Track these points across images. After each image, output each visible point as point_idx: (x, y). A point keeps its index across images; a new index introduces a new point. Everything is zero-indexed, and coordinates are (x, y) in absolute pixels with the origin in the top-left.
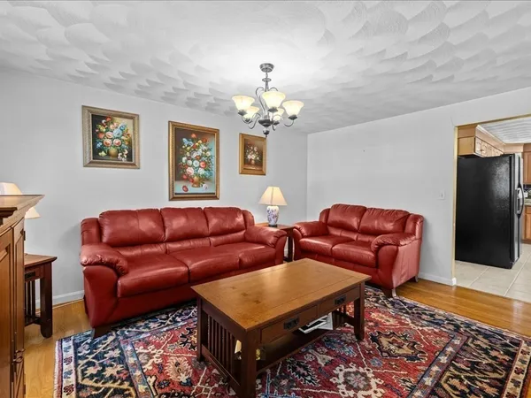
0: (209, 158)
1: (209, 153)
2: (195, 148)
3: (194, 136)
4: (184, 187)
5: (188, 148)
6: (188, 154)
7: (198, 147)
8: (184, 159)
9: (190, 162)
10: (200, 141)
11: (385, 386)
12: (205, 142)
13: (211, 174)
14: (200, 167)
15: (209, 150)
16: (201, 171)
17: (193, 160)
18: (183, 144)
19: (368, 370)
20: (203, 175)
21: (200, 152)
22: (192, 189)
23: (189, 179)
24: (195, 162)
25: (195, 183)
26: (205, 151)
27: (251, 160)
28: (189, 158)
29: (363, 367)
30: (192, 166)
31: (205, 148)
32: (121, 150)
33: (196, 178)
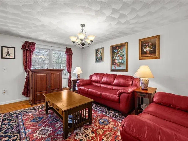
0: (123, 55)
1: (123, 53)
2: (118, 53)
3: (117, 48)
4: (115, 67)
5: (116, 53)
6: (116, 55)
7: (119, 52)
8: (114, 57)
9: (116, 58)
10: (120, 49)
11: (36, 139)
12: (121, 50)
13: (124, 62)
14: (120, 59)
15: (123, 52)
16: (120, 61)
17: (117, 57)
18: (114, 52)
19: (46, 136)
20: (121, 62)
21: (120, 53)
22: (117, 68)
23: (116, 64)
24: (118, 57)
25: (118, 65)
26: (122, 53)
27: (147, 51)
28: (116, 57)
29: (48, 135)
30: (117, 59)
31: (121, 51)
32: (100, 58)
33: (118, 64)
